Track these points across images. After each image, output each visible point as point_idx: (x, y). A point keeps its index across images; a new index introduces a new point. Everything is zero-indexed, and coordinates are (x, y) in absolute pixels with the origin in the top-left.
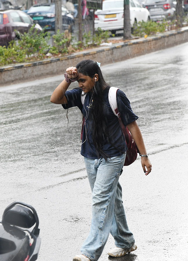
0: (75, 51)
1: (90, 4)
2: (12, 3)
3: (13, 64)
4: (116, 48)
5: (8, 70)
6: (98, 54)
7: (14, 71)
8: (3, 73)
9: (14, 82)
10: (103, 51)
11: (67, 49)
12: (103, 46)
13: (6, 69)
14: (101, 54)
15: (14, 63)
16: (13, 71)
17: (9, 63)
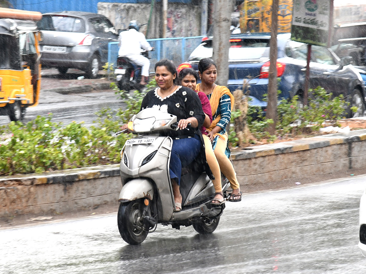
0: (255, 141)
1: (300, 31)
2: (112, 21)
3: (99, 167)
4: (359, 139)
5: (86, 179)
6: (314, 151)
7: (102, 181)
8: (75, 185)
9: (100, 209)
10: (327, 145)
11: (237, 136)
12: (327, 133)
13: (81, 178)
14: (321, 152)
15: (104, 162)
16: (99, 182)
17: (92, 163)
